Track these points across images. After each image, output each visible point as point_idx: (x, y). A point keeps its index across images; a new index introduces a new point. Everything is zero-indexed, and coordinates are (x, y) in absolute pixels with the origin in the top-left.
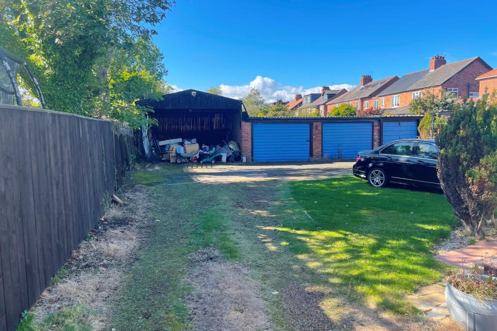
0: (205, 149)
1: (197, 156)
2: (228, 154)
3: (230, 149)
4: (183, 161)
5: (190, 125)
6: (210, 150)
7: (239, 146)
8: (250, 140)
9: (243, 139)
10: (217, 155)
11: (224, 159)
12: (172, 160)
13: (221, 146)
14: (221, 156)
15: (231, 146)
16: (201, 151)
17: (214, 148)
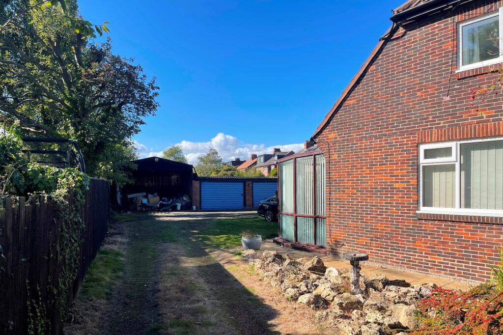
0: (164, 201)
1: (158, 205)
2: (181, 204)
3: (184, 200)
4: (147, 209)
5: (152, 182)
6: (168, 201)
7: (191, 198)
8: (199, 193)
9: (194, 193)
10: (174, 204)
11: (179, 208)
12: (139, 209)
13: (177, 198)
14: (177, 205)
15: (184, 198)
16: (161, 202)
17: (171, 200)
